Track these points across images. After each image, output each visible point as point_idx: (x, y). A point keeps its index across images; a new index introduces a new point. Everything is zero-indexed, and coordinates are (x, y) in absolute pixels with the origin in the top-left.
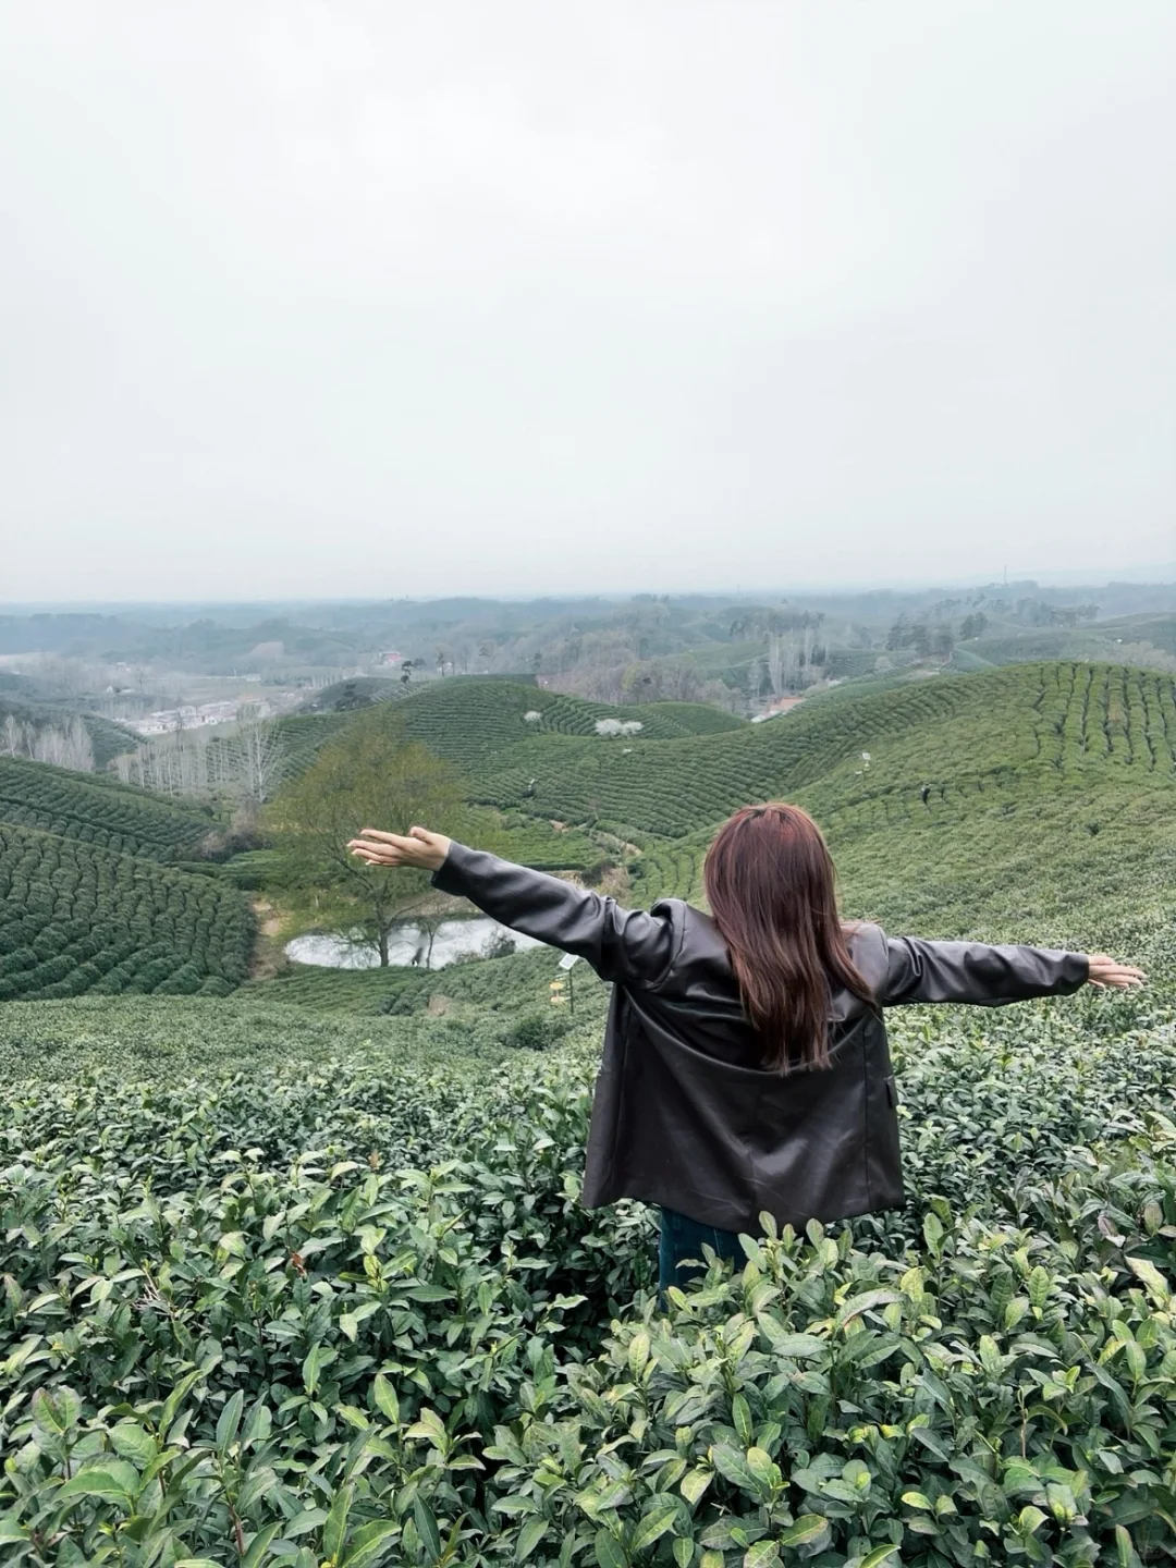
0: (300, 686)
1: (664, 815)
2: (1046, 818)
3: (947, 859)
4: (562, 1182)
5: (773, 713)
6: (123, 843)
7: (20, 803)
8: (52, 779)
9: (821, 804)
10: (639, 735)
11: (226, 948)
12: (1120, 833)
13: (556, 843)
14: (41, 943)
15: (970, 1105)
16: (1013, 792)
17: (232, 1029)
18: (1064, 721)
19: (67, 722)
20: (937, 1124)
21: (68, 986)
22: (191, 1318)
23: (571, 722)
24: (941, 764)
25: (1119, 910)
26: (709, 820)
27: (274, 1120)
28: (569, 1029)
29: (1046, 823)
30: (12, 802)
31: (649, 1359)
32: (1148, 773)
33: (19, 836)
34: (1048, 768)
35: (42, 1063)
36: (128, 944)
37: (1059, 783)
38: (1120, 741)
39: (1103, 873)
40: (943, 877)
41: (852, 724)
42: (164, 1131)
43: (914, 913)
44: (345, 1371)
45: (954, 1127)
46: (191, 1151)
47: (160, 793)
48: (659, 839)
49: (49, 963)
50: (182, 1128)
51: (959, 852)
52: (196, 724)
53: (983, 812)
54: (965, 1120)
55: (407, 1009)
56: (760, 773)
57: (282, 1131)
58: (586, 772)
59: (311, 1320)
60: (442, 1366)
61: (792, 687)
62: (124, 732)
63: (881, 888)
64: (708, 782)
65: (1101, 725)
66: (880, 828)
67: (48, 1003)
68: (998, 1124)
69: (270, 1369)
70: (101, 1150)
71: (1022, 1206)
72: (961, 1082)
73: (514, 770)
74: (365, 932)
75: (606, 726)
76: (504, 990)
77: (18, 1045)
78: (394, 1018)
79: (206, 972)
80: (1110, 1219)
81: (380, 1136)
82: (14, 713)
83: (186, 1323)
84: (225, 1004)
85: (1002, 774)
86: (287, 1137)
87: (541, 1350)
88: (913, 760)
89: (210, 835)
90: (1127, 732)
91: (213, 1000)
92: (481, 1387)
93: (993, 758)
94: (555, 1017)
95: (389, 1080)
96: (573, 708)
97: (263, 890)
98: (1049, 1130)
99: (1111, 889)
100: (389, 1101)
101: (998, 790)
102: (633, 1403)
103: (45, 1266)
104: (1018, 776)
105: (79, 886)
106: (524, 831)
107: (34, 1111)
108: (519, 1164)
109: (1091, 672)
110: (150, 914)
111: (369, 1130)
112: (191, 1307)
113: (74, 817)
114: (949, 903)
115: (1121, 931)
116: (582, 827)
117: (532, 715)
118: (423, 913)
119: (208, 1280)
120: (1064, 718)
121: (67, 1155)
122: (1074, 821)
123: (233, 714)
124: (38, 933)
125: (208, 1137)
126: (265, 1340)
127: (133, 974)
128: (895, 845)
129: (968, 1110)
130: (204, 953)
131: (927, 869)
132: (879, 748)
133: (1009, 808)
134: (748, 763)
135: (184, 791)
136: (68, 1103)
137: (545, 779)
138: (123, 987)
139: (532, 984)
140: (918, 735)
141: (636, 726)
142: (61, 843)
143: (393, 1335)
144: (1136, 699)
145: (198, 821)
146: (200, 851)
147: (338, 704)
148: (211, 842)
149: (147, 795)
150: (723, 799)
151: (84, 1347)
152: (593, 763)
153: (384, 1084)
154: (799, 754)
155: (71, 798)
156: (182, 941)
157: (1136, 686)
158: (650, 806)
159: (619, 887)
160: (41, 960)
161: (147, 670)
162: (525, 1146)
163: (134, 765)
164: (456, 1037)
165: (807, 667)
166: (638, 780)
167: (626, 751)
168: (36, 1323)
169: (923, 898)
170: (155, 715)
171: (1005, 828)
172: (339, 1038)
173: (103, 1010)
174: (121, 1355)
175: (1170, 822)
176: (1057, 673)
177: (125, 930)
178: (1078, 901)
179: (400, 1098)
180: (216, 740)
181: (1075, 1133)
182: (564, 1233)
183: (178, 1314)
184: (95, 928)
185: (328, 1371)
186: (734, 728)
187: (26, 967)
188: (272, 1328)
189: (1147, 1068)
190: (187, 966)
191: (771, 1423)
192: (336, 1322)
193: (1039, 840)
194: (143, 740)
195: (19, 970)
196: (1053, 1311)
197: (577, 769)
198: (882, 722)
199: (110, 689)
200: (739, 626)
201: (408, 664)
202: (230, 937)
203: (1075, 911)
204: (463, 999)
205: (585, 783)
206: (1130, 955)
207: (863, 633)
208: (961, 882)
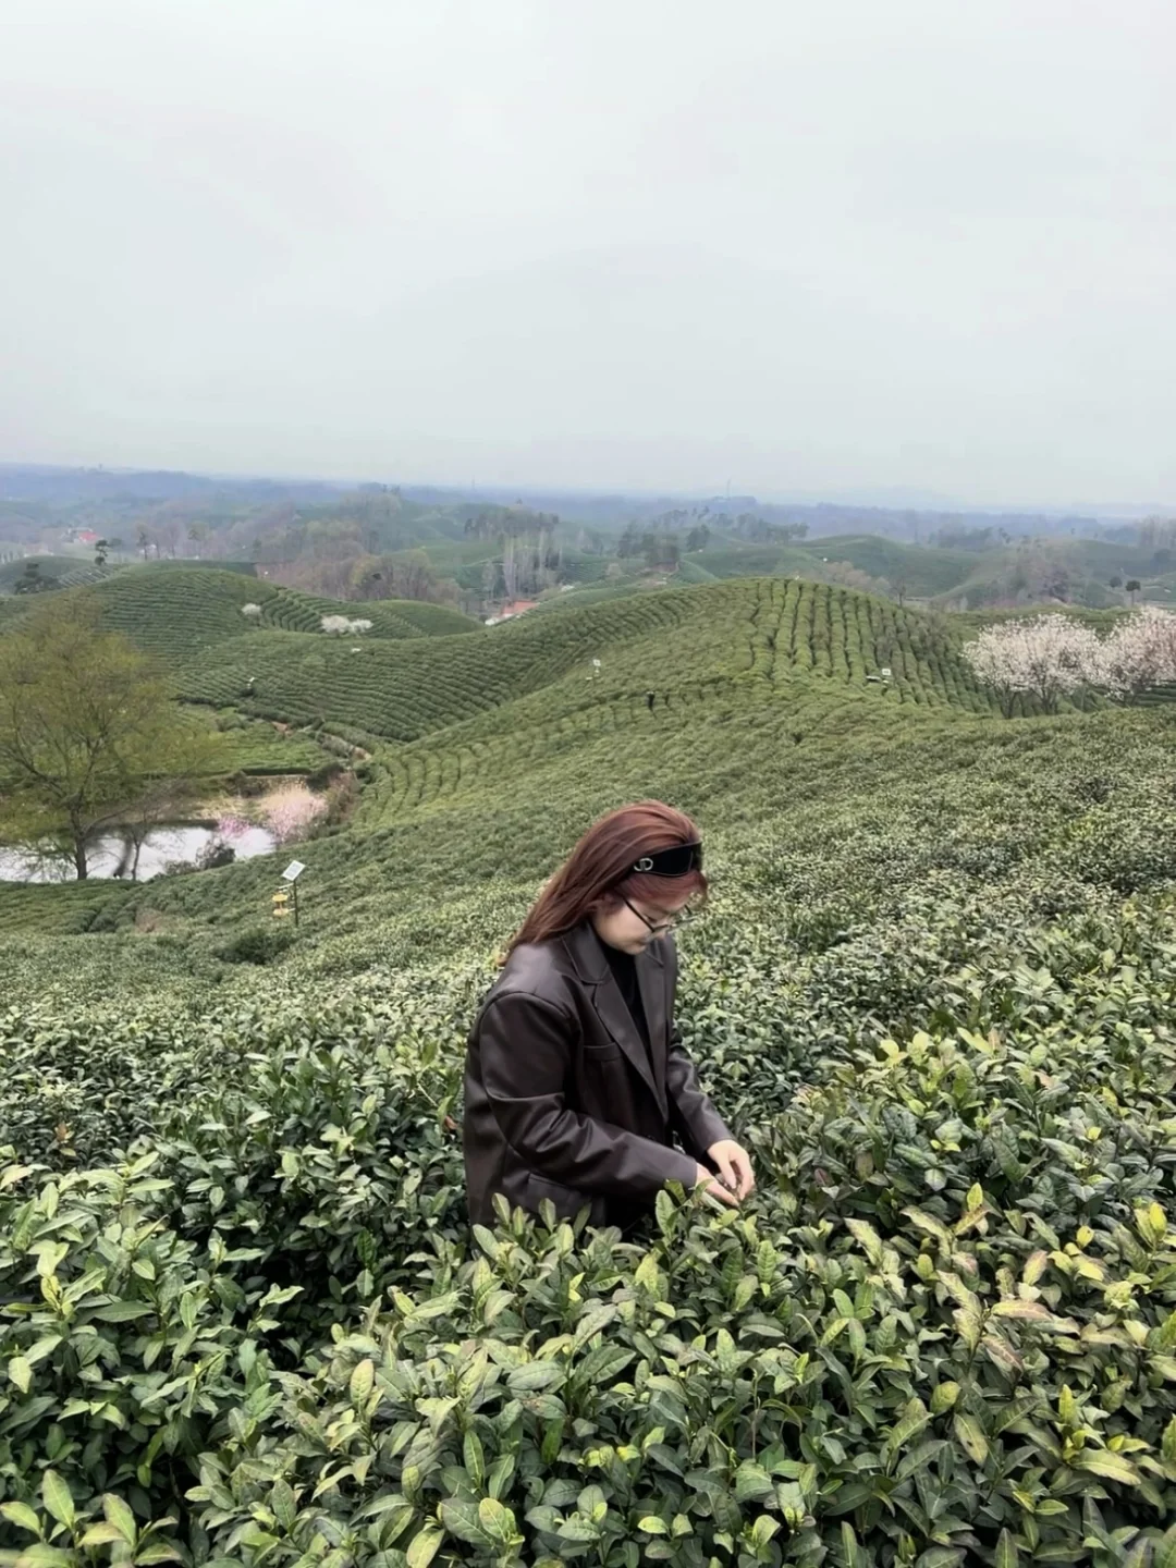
1: (393, 717)
2: (758, 726)
3: (670, 763)
4: (279, 1159)
5: (507, 616)
9: (552, 709)
10: (369, 633)
12: (820, 741)
13: (278, 746)
15: (691, 1037)
16: (730, 701)
18: (775, 634)
23: (294, 617)
24: (666, 672)
25: (817, 815)
26: (441, 724)
28: (293, 941)
29: (757, 731)
31: (373, 1388)
32: (844, 686)
34: (761, 679)
37: (770, 693)
38: (822, 654)
39: (804, 779)
40: (665, 780)
41: (585, 630)
44: (18, 1419)
48: (390, 742)
51: (680, 757)
53: (702, 719)
55: (110, 925)
56: (492, 677)
58: (311, 671)
60: (138, 1392)
61: (526, 591)
63: (608, 792)
64: (440, 685)
65: (806, 639)
66: (607, 733)
68: (718, 1053)
72: (683, 1011)
73: (231, 667)
74: (58, 843)
75: (333, 623)
76: (222, 902)
78: (93, 936)
80: (824, 1167)
81: (69, 1105)
85: (721, 683)
87: (254, 1354)
88: (641, 668)
90: (828, 648)
92: (182, 1412)
93: (713, 668)
94: (278, 930)
95: (82, 1028)
96: (296, 602)
98: (763, 1054)
99: (810, 794)
101: (716, 698)
104: (735, 686)
106: (243, 732)
108: (230, 1143)
109: (800, 589)
111: (56, 1099)
115: (819, 836)
116: (306, 730)
117: (250, 608)
118: (127, 820)
120: (776, 631)
122: (782, 730)
128: (622, 749)
131: (652, 773)
132: (609, 655)
133: (726, 716)
134: (481, 666)
137: (266, 677)
139: (253, 895)
140: (646, 643)
141: (368, 624)
143: (76, 1366)
144: (837, 616)
147: (19, 586)
150: (455, 702)
152: (318, 661)
153: (76, 1033)
154: (531, 657)
157: (838, 604)
158: (380, 708)
159: (347, 792)
162: (236, 1122)
164: (166, 954)
165: (541, 571)
166: (368, 681)
167: (354, 650)
171: (722, 734)
172: (28, 961)
175: (862, 732)
176: (771, 588)
178: (782, 805)
179: (96, 1048)
181: (785, 1055)
182: (281, 1213)
186: (468, 630)
189: (846, 983)
191: (505, 1456)
192: (5, 1368)
193: (751, 746)
196: (779, 1284)
197: (301, 667)
198: (612, 629)
200: (474, 524)
201: (102, 543)
203: (779, 815)
204: (175, 912)
205: (309, 683)
206: (826, 860)
207: (596, 538)
208: (682, 785)
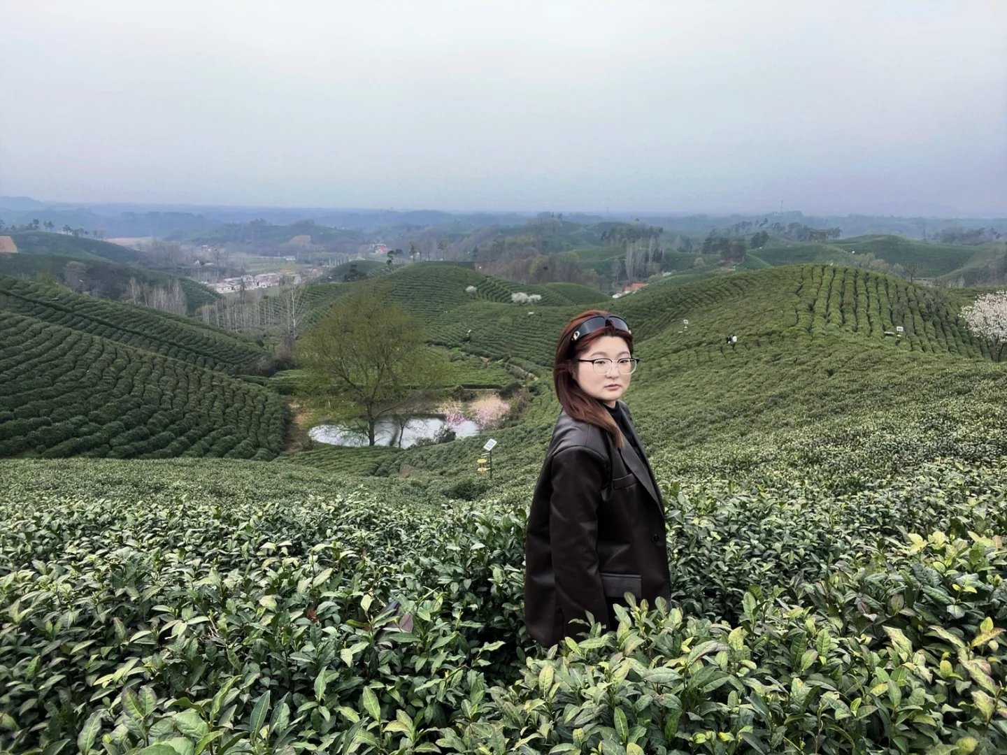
0: (321, 264)
2: (800, 364)
3: (735, 389)
4: (491, 571)
5: (627, 292)
6: (205, 361)
7: (139, 334)
8: (160, 319)
9: (655, 352)
10: (539, 303)
11: (271, 431)
12: (847, 375)
13: (483, 371)
14: (153, 423)
15: (758, 534)
16: (780, 347)
17: (275, 481)
19: (170, 281)
20: (736, 544)
21: (169, 451)
22: (241, 649)
23: (496, 293)
24: (734, 328)
25: (845, 423)
27: (300, 529)
28: (489, 488)
29: (800, 368)
30: (133, 333)
31: (554, 683)
32: (866, 338)
33: (138, 355)
34: (803, 333)
35: (152, 497)
36: (208, 426)
37: (809, 342)
38: (850, 316)
39: (835, 400)
40: (731, 400)
41: (678, 300)
42: (227, 534)
43: (712, 422)
44: (344, 686)
45: (749, 546)
46: (245, 546)
47: (230, 331)
49: (157, 436)
50: (239, 532)
51: (743, 384)
52: (253, 287)
53: (759, 359)
54: (755, 542)
55: (385, 473)
57: (304, 536)
58: (504, 326)
59: (321, 653)
61: (640, 276)
62: (207, 290)
63: (692, 406)
65: (838, 306)
66: (692, 368)
67: (156, 461)
68: (778, 545)
69: (293, 683)
70: (185, 545)
71: (800, 595)
72: (753, 519)
73: (458, 324)
74: (360, 424)
75: (518, 297)
76: (448, 463)
77: (136, 486)
78: (377, 478)
79: (257, 446)
80: (865, 603)
82: (136, 276)
83: (237, 653)
84: (269, 465)
85: (773, 335)
86: (308, 540)
87: (476, 677)
88: (715, 325)
89: (262, 359)
90: (855, 312)
91: (262, 463)
92: (436, 700)
93: (768, 325)
94: (480, 481)
95: (375, 510)
96: (497, 284)
97: (295, 394)
98: (811, 551)
99: (839, 410)
100: (374, 523)
101: (769, 346)
102: (542, 712)
103: (142, 613)
104: (783, 337)
105: (176, 388)
106: (463, 363)
107: (141, 520)
108: (461, 560)
109: (834, 272)
110: (222, 408)
111: (362, 538)
112: (240, 642)
113: (174, 344)
114: (735, 416)
115: (848, 435)
116: (501, 362)
117: (471, 288)
118: (397, 413)
119: (252, 624)
120: (815, 301)
121: (162, 548)
122: (818, 367)
123: (277, 281)
124: (150, 418)
125: (255, 538)
126: (290, 665)
127: (211, 445)
128: (702, 379)
129: (757, 536)
130: (256, 434)
131: (722, 395)
132: (694, 317)
133: (776, 357)
135: (245, 330)
136: (163, 514)
137: (477, 330)
138: (205, 453)
139: (466, 460)
140: (720, 309)
141: (539, 297)
142: (166, 360)
143: (377, 663)
144: (861, 290)
145: (254, 349)
146: (254, 369)
147: (346, 277)
148: (262, 363)
149: (221, 332)
151: (166, 665)
152: (508, 320)
153: (372, 512)
154: (642, 318)
155: (172, 331)
156: (243, 425)
157: (862, 282)
158: (545, 350)
159: (523, 400)
160: (152, 434)
161: (222, 251)
162: (465, 549)
163: (212, 312)
164: (416, 491)
165: (649, 264)
166: (537, 332)
167: (530, 313)
168: (135, 650)
169: (718, 413)
170: (226, 280)
171: (773, 370)
173: (192, 466)
174: (191, 672)
175: (880, 369)
176: (812, 271)
177: (207, 418)
178: (819, 417)
179: (382, 522)
180: (266, 297)
181: (828, 554)
182: (490, 605)
183: (231, 646)
184: (187, 415)
185: (331, 686)
186: (601, 301)
187: (142, 438)
188: (293, 657)
189: (874, 515)
190: (246, 441)
191: (639, 727)
192: (338, 655)
193: (794, 378)
194: (219, 296)
195: (138, 440)
196: (832, 660)
197: (498, 324)
198: (697, 300)
199: (198, 262)
200: (607, 235)
201: (391, 252)
202: (274, 424)
203: (816, 423)
204: (421, 468)
205: (502, 333)
206: (853, 450)
207: (687, 242)
208: (743, 403)
